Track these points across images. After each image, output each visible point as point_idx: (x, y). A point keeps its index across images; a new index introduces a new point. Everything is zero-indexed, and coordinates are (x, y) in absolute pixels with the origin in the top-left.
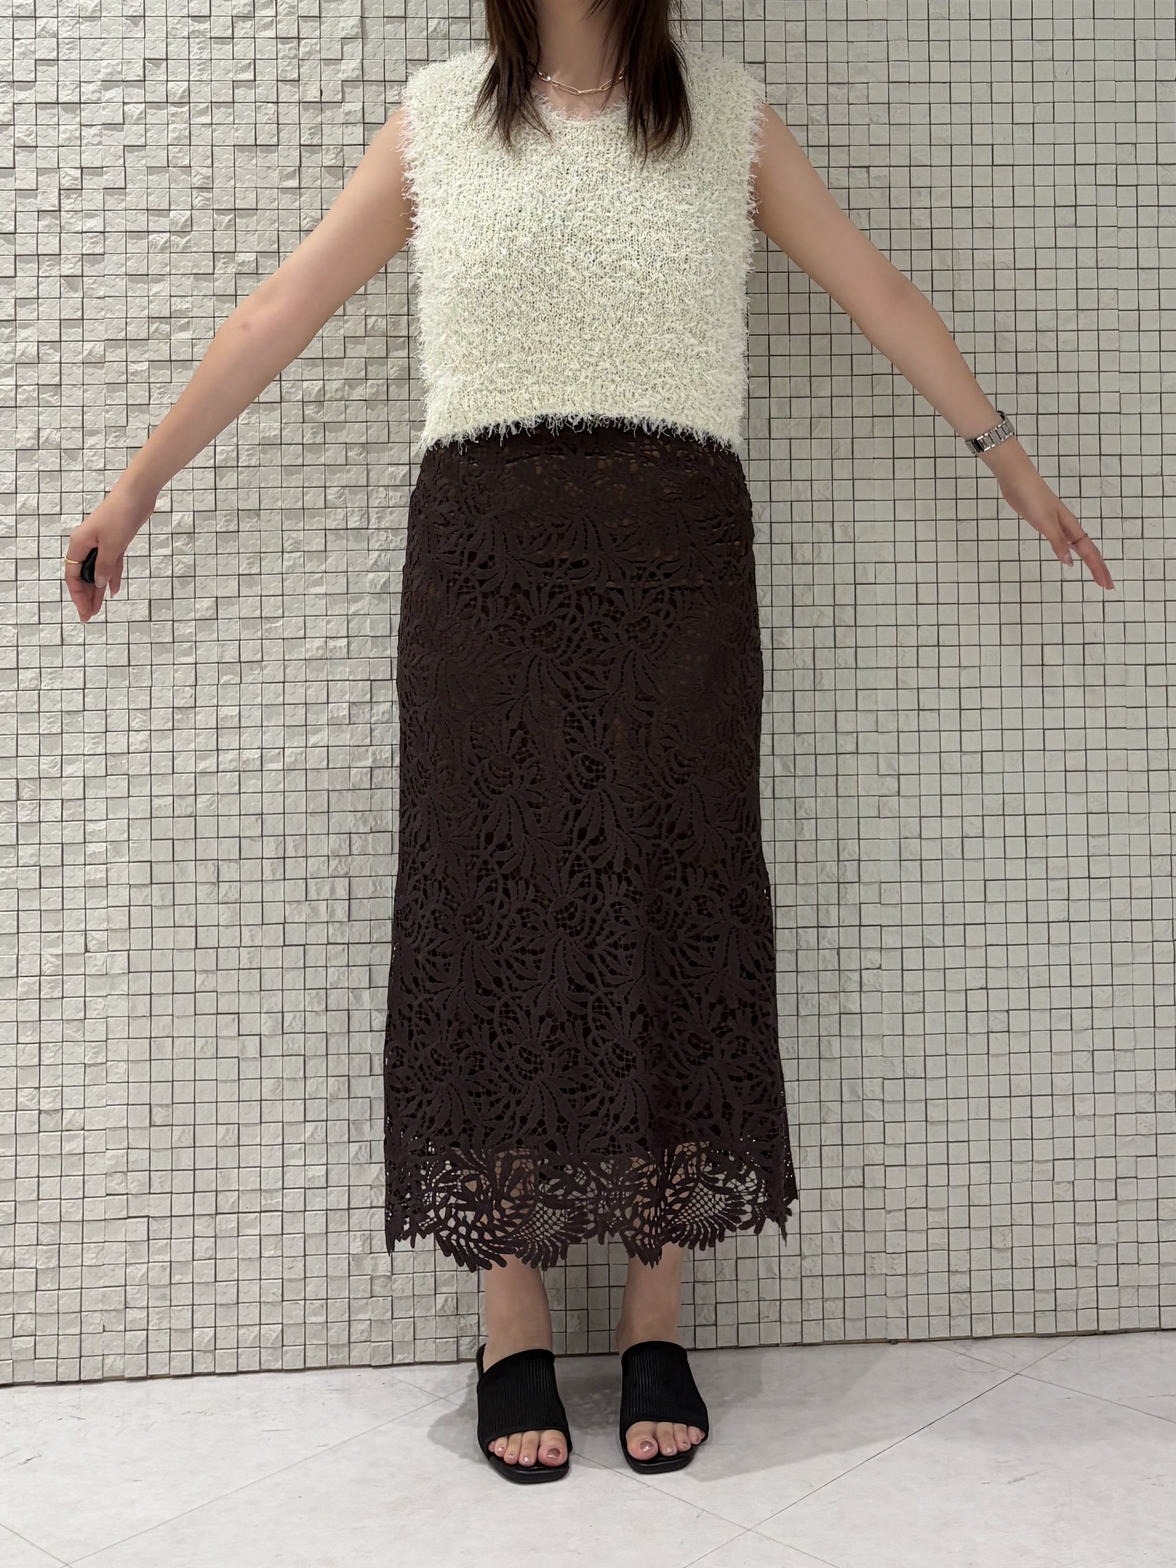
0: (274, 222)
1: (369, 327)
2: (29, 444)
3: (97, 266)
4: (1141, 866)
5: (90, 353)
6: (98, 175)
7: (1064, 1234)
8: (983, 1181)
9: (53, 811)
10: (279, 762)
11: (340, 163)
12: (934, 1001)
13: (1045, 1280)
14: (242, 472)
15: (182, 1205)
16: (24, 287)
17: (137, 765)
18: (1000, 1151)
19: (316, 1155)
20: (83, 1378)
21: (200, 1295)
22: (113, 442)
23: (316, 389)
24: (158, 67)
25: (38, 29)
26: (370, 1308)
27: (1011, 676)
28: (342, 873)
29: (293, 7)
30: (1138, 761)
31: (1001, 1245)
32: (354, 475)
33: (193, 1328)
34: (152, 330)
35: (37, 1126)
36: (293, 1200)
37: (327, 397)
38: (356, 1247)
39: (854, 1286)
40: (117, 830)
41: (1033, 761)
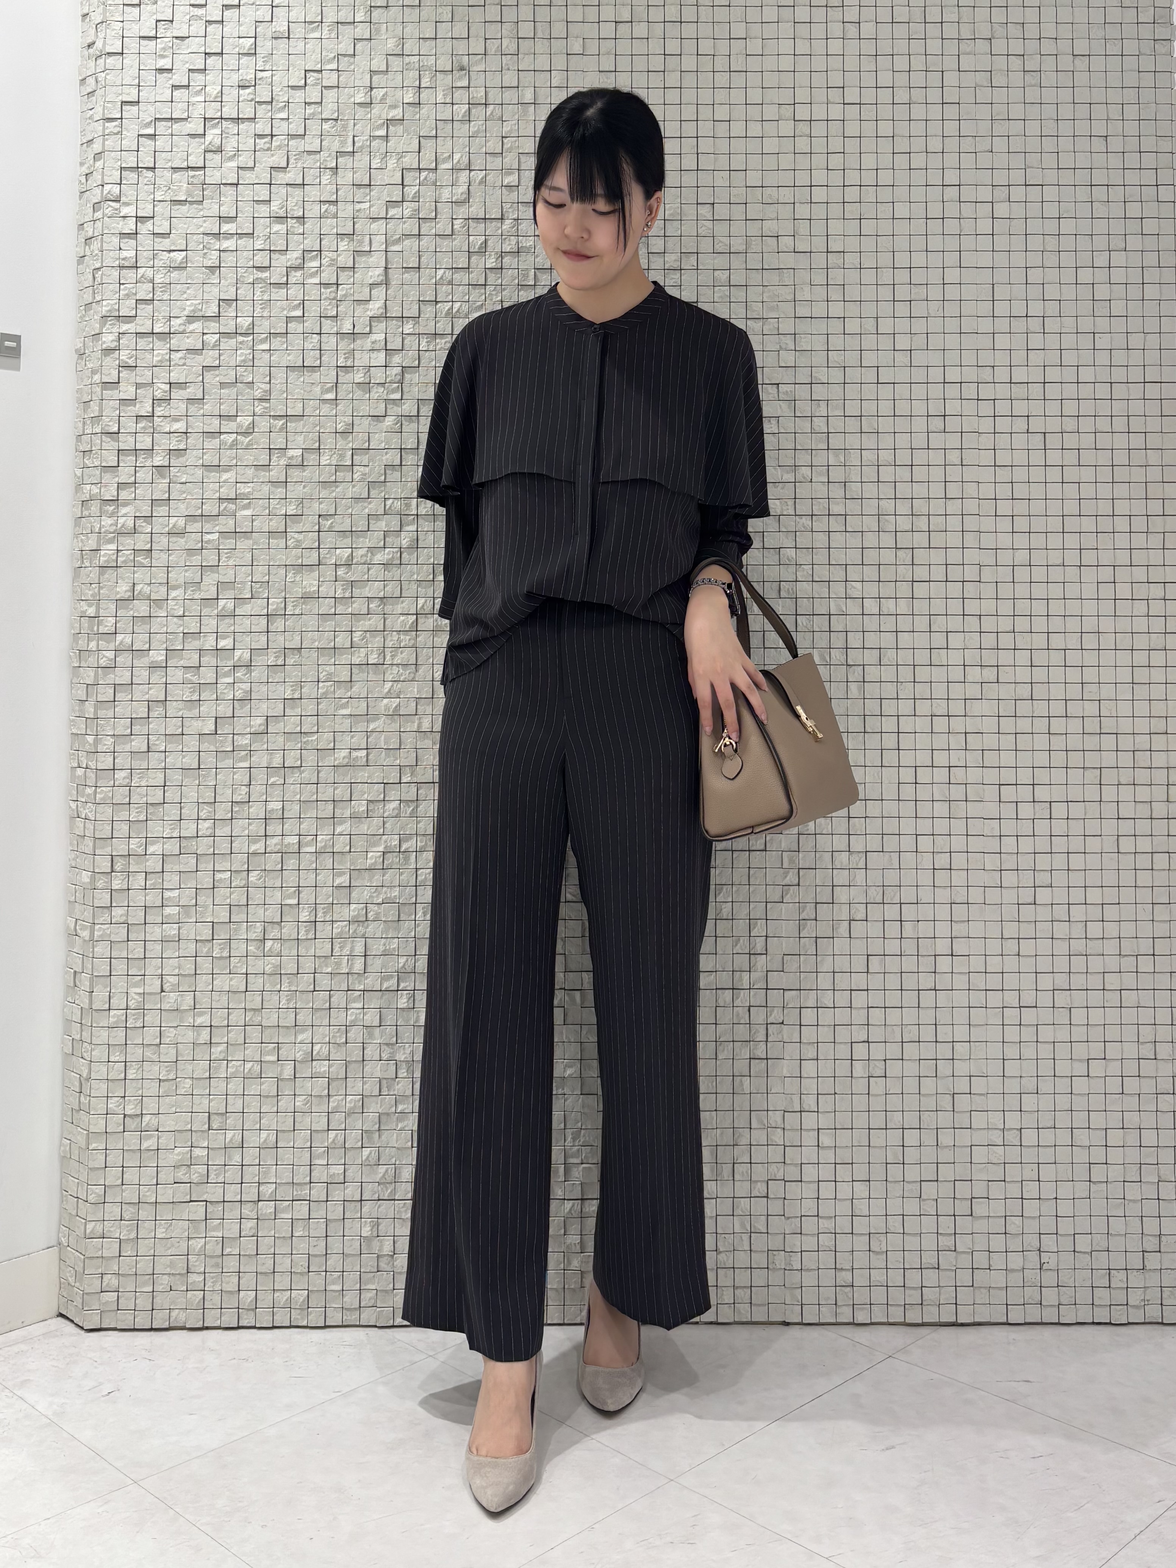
0: (317, 425)
1: (387, 507)
2: (126, 597)
3: (181, 459)
4: (994, 946)
5: (174, 526)
6: (182, 389)
7: (929, 1242)
8: (864, 1197)
9: (139, 881)
10: (311, 846)
11: (367, 381)
12: (826, 1050)
13: (914, 1279)
14: (288, 620)
15: (232, 1193)
16: (125, 475)
17: (204, 845)
18: (878, 1172)
19: (336, 1156)
20: (153, 1327)
21: (245, 1266)
22: (190, 595)
23: (346, 555)
24: (230, 306)
25: (139, 276)
26: (376, 1280)
27: (890, 792)
28: (360, 935)
29: (333, 260)
30: (991, 862)
31: (877, 1250)
32: (374, 622)
33: (239, 1290)
34: (222, 508)
35: (122, 1127)
36: (318, 1192)
37: (355, 561)
38: (366, 1231)
39: (759, 1278)
40: (187, 897)
41: (909, 859)
